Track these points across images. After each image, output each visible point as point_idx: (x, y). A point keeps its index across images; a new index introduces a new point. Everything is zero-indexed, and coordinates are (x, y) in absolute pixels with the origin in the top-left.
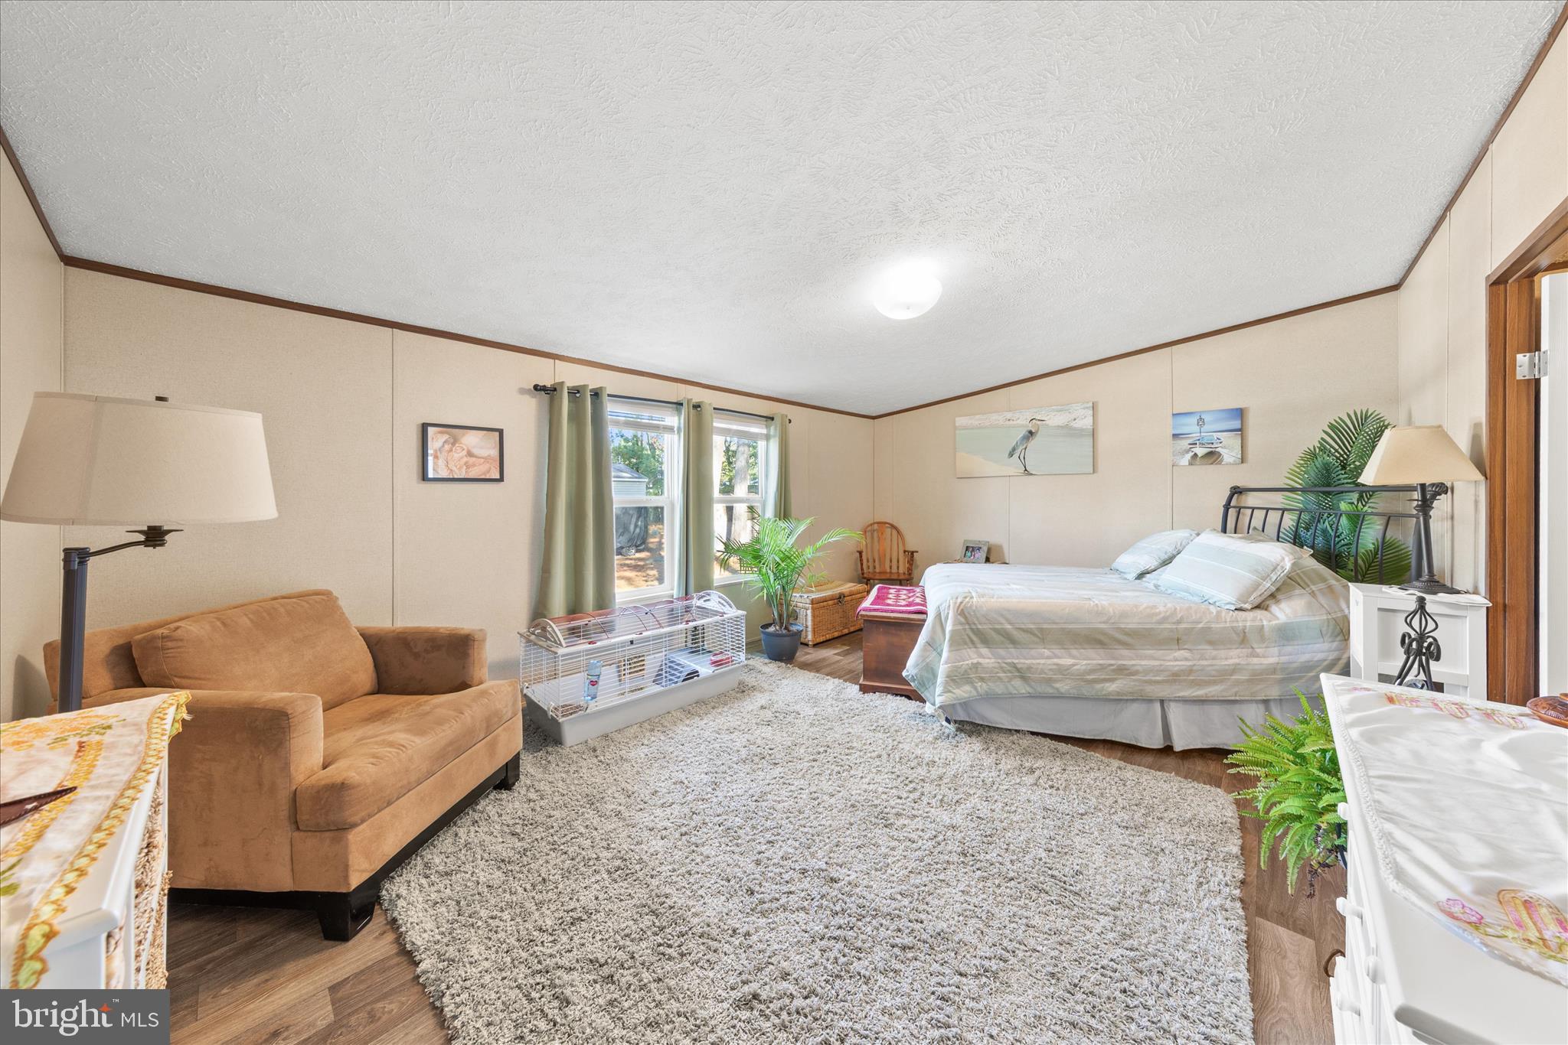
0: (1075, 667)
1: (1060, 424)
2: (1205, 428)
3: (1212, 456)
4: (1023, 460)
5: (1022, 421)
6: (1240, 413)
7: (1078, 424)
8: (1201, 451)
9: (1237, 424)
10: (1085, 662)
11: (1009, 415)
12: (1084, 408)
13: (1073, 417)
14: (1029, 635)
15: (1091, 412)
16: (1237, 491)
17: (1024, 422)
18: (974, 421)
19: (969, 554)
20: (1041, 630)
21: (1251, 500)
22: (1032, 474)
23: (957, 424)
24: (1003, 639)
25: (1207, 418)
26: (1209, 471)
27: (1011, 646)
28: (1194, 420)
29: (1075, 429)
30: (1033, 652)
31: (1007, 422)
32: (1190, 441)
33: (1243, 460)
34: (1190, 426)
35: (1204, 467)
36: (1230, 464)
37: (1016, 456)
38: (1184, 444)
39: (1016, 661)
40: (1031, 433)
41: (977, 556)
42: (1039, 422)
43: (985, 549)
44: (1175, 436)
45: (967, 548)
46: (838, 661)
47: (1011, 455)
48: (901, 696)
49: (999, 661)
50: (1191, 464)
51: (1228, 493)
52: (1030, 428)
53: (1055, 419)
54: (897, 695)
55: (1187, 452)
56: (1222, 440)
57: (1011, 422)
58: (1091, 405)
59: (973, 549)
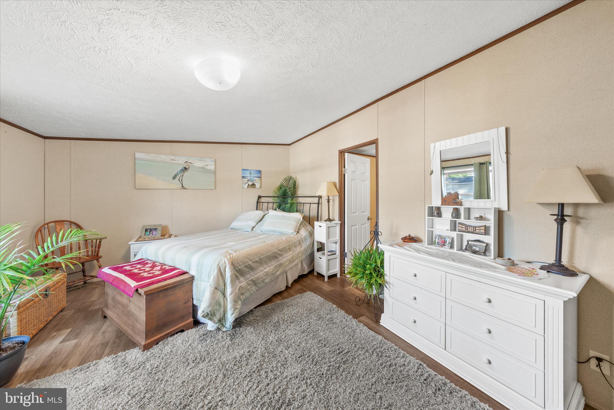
0: (270, 270)
1: (200, 166)
2: (252, 175)
3: (253, 185)
4: (181, 182)
5: (181, 161)
6: (260, 172)
7: (209, 168)
8: (250, 183)
9: (259, 175)
10: (272, 267)
11: (173, 157)
12: (211, 161)
13: (206, 164)
14: (257, 263)
15: (214, 163)
16: (260, 197)
17: (182, 163)
18: (150, 157)
19: (148, 233)
20: (260, 259)
21: (263, 200)
22: (186, 189)
23: (136, 156)
24: (248, 269)
25: (252, 172)
26: (252, 190)
27: (251, 271)
28: (248, 172)
29: (207, 169)
30: (258, 271)
31: (172, 161)
32: (247, 179)
33: (261, 187)
34: (247, 174)
35: (251, 189)
36: (258, 188)
37: (177, 179)
38: (246, 180)
39: (253, 278)
40: (185, 168)
41: (154, 233)
42: (190, 164)
43: (160, 228)
44: (243, 177)
45: (146, 230)
46: (76, 346)
47: (174, 178)
48: (177, 333)
49: (247, 281)
50: (248, 188)
51: (257, 198)
52: (185, 166)
53: (198, 164)
54: (174, 335)
55: (247, 183)
56: (256, 180)
57: (174, 161)
58: (214, 160)
59: (151, 230)
